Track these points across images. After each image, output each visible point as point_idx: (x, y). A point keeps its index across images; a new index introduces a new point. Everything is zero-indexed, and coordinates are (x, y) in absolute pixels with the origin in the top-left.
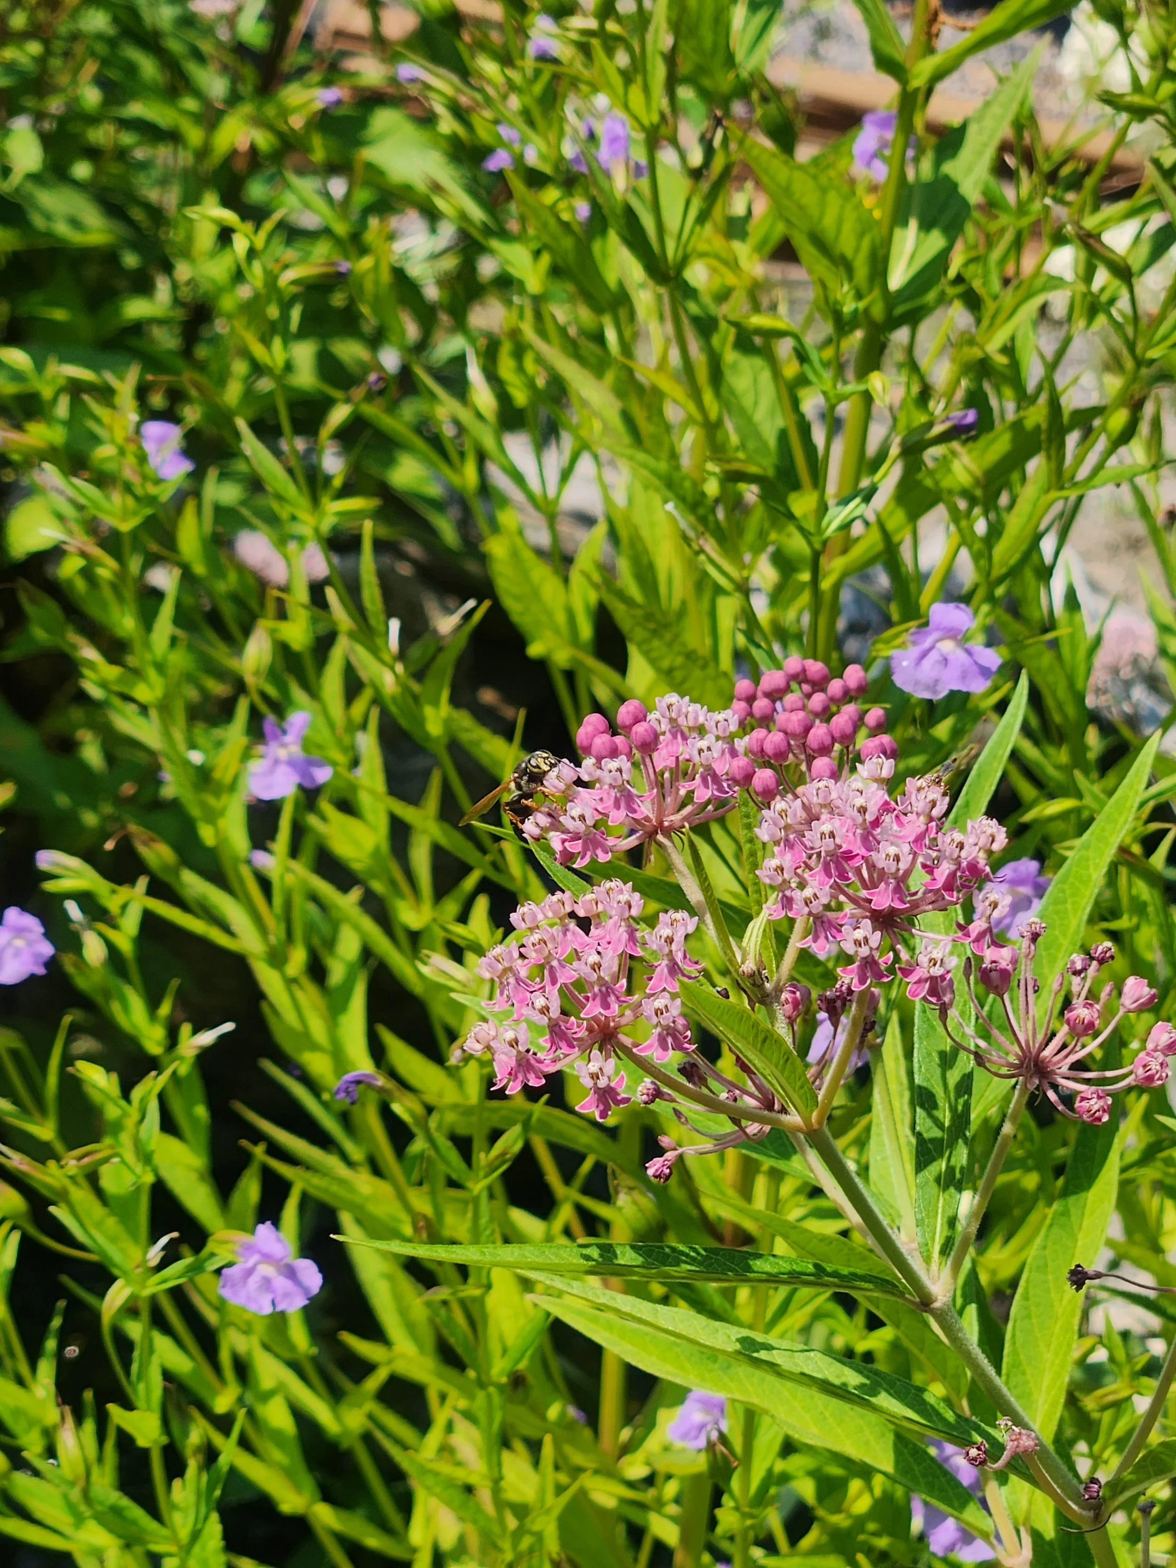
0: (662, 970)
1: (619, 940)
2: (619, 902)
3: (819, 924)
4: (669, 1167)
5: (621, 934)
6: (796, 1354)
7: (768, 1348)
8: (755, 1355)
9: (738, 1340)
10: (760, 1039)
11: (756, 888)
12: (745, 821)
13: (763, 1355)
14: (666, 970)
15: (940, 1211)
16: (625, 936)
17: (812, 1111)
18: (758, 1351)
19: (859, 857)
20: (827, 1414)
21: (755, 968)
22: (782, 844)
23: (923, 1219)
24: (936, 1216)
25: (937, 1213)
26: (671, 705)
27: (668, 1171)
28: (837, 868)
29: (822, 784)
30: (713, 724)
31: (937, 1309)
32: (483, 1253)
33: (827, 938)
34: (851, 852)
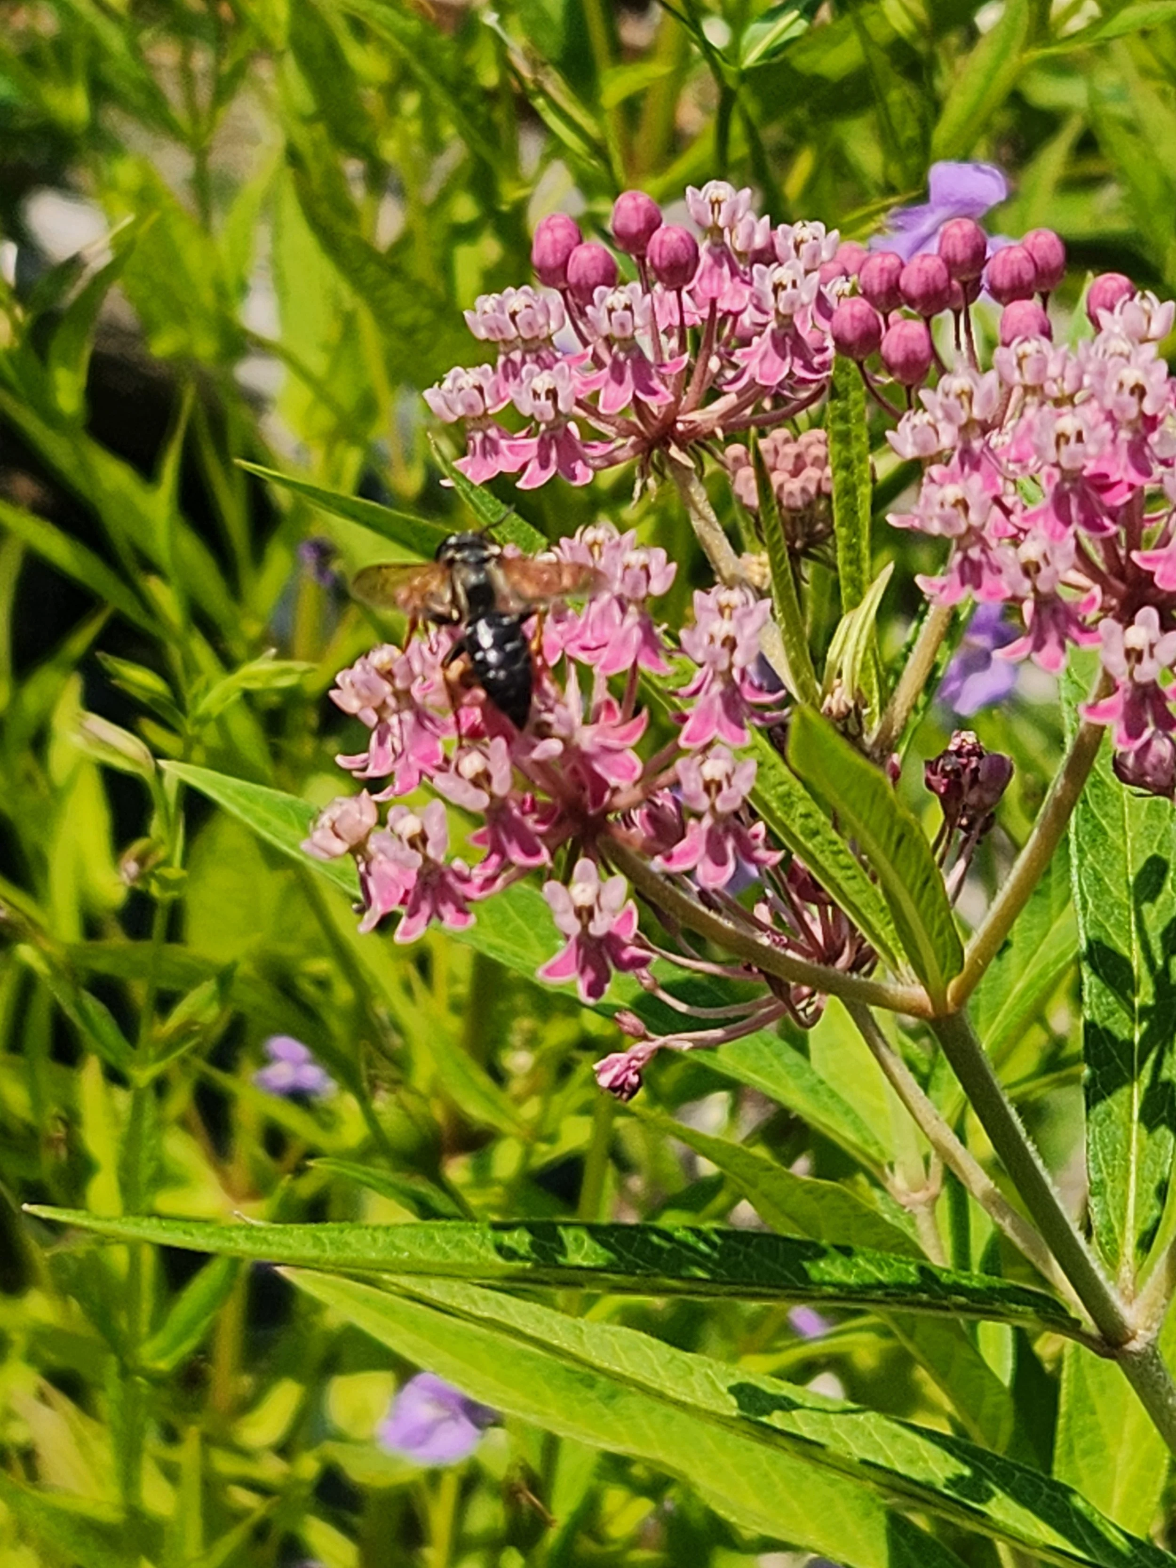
0: (711, 702)
1: (625, 641)
2: (627, 567)
3: (1046, 613)
4: (637, 1072)
5: (629, 631)
6: (832, 1417)
7: (787, 1405)
8: (764, 1419)
9: (732, 1390)
10: (894, 838)
11: (851, 555)
12: (840, 426)
13: (777, 1419)
14: (718, 705)
15: (1133, 1168)
16: (637, 635)
17: (949, 979)
18: (768, 1413)
19: (1123, 487)
20: (775, 1477)
21: (851, 704)
22: (955, 460)
23: (1102, 1182)
24: (1126, 1180)
25: (1127, 1170)
26: (718, 202)
27: (635, 1079)
28: (1081, 507)
29: (1030, 347)
30: (791, 243)
31: (1137, 1354)
32: (317, 1241)
33: (1062, 645)
34: (1106, 476)
